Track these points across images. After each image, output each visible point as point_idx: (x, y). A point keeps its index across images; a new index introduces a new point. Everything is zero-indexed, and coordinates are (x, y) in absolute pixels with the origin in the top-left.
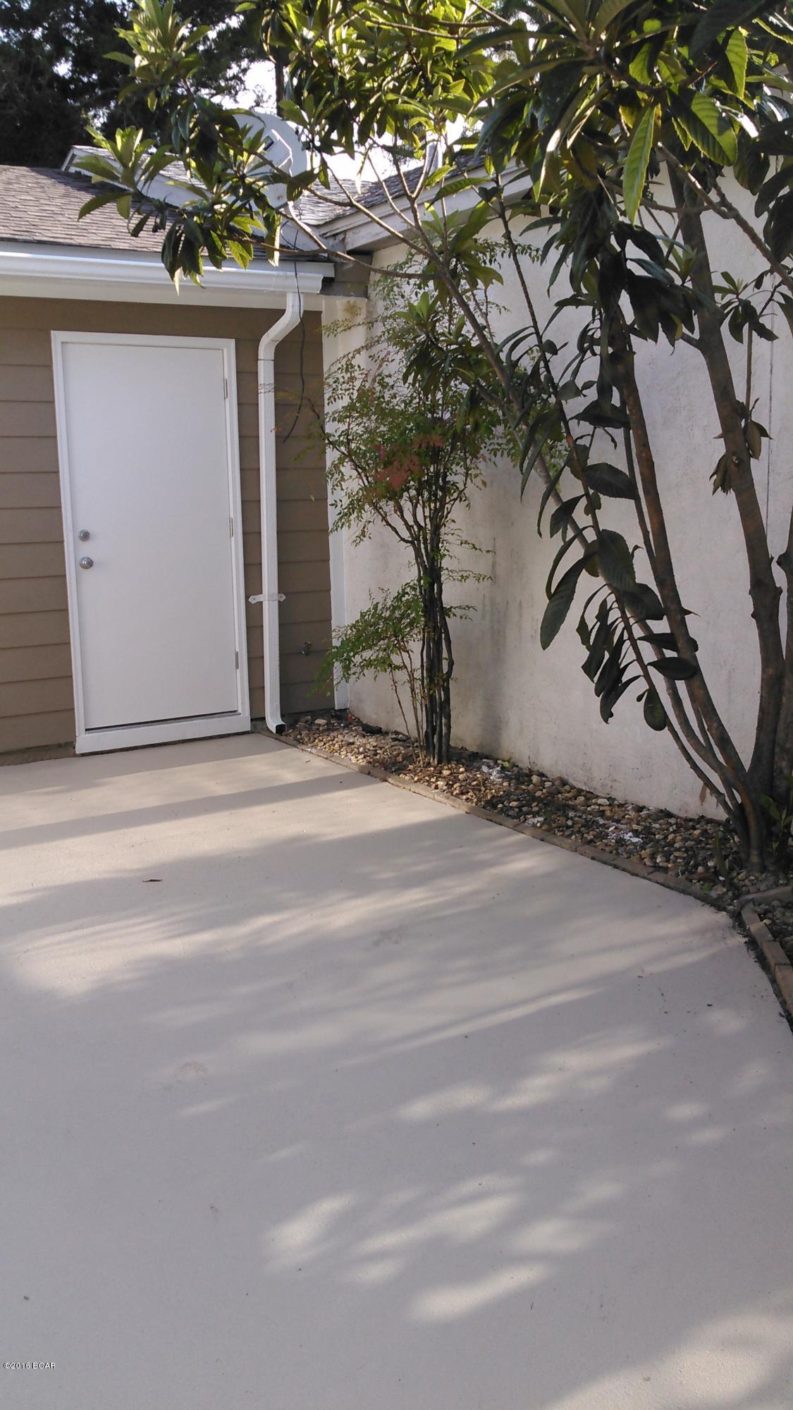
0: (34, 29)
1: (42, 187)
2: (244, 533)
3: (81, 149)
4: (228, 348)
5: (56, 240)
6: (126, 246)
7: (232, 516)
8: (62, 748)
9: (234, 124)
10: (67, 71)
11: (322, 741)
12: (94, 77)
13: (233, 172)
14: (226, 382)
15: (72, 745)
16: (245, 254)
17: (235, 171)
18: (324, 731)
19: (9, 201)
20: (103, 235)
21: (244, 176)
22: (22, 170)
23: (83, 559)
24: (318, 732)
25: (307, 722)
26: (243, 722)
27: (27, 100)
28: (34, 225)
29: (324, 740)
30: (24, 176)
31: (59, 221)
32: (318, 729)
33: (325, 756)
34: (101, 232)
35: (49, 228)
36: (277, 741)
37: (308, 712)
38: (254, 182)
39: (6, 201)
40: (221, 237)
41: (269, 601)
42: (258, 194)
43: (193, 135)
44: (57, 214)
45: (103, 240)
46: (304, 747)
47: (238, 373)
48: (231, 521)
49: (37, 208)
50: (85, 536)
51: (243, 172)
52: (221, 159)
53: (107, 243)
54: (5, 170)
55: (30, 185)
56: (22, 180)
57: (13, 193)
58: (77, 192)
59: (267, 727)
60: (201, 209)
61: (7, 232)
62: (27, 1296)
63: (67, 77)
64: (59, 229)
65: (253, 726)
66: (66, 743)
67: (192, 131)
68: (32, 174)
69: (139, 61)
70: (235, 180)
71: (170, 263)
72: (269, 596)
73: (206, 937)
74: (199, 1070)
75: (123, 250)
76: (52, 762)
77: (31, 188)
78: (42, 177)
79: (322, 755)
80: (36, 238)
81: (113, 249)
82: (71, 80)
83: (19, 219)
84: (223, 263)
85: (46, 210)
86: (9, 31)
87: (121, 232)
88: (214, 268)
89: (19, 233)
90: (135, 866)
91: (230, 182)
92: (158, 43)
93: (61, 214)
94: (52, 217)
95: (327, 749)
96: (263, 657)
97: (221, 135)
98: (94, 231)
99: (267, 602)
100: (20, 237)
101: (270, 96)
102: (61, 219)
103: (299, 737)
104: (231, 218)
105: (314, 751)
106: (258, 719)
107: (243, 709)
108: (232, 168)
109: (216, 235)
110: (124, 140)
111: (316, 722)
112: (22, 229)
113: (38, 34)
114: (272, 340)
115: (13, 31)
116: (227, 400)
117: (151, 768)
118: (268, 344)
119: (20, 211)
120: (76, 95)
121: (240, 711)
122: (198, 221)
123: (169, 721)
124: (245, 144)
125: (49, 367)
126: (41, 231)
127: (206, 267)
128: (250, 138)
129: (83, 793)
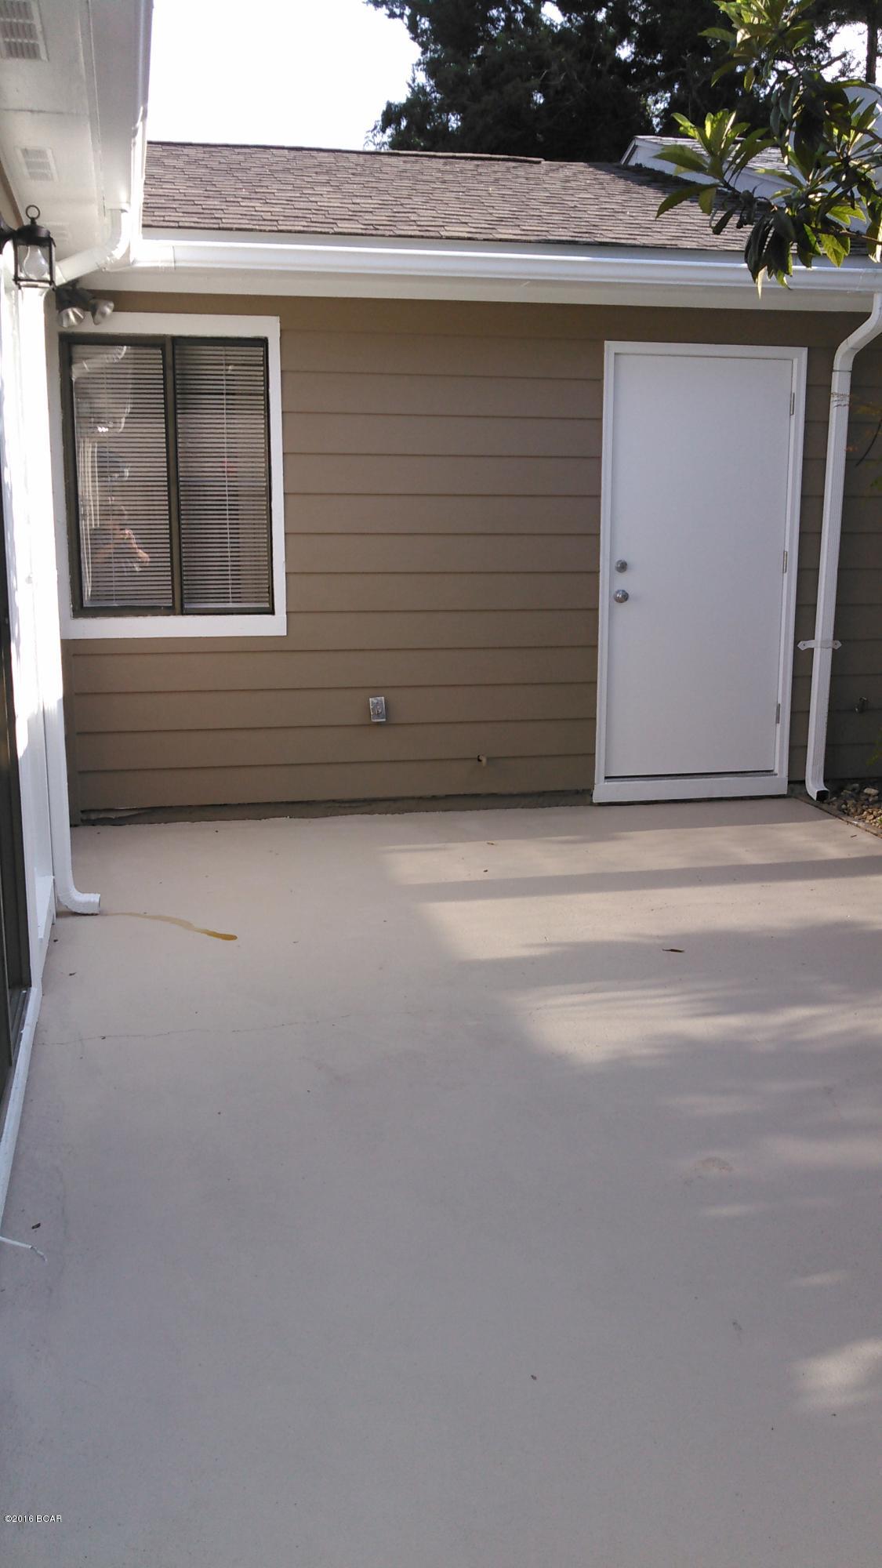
0: (596, 12)
1: (601, 184)
2: (800, 570)
3: (644, 140)
4: (797, 359)
5: (618, 241)
6: (694, 245)
7: (787, 550)
8: (579, 795)
9: (842, 98)
10: (629, 53)
11: (872, 813)
12: (659, 57)
13: (836, 155)
14: (793, 396)
15: (589, 792)
16: (840, 249)
17: (837, 153)
18: (875, 802)
19: (568, 201)
20: (670, 234)
21: (848, 159)
22: (579, 166)
23: (618, 592)
24: (866, 802)
25: (854, 790)
26: (779, 783)
27: (586, 90)
28: (594, 226)
29: (874, 813)
30: (582, 172)
31: (621, 220)
32: (867, 800)
33: (875, 832)
34: (666, 230)
35: (610, 228)
36: (817, 809)
37: (857, 779)
38: (860, 166)
39: (563, 200)
40: (815, 231)
41: (821, 647)
42: (863, 179)
43: (795, 115)
44: (619, 212)
45: (668, 239)
46: (849, 819)
47: (808, 386)
48: (785, 554)
49: (596, 207)
50: (623, 567)
51: (847, 154)
52: (824, 140)
53: (673, 242)
54: (562, 167)
55: (588, 181)
56: (581, 177)
57: (571, 192)
58: (637, 187)
59: (807, 792)
60: (795, 200)
61: (566, 234)
62: (535, 1375)
63: (628, 60)
64: (621, 228)
65: (790, 789)
66: (583, 790)
67: (795, 110)
68: (591, 169)
69: (741, 36)
70: (837, 164)
71: (755, 262)
72: (822, 641)
73: (734, 1021)
74: (723, 1168)
75: (691, 249)
76: (567, 809)
77: (590, 185)
78: (599, 172)
79: (872, 831)
80: (596, 239)
81: (679, 248)
82: (634, 63)
83: (578, 220)
84: (814, 261)
85: (606, 209)
86: (571, 15)
87: (688, 230)
88: (803, 267)
89: (580, 235)
90: (655, 932)
91: (832, 167)
92: (764, 13)
93: (622, 212)
94: (613, 216)
95: (877, 824)
96: (809, 712)
97: (827, 113)
98: (659, 230)
99: (819, 649)
100: (581, 239)
101: (859, 63)
102: (622, 218)
103: (844, 806)
104: (828, 208)
105: (861, 824)
106: (796, 782)
107: (781, 770)
108: (835, 150)
109: (809, 228)
110: (715, 126)
111: (866, 791)
112: (581, 230)
113: (601, 16)
114: (852, 348)
115: (575, 15)
116: (793, 417)
117: (669, 826)
118: (847, 353)
119: (580, 211)
120: (635, 80)
121: (776, 771)
122: (790, 214)
123: (695, 776)
124: (854, 123)
125: (599, 380)
126: (602, 232)
127: (796, 267)
128: (859, 114)
129: (600, 846)
